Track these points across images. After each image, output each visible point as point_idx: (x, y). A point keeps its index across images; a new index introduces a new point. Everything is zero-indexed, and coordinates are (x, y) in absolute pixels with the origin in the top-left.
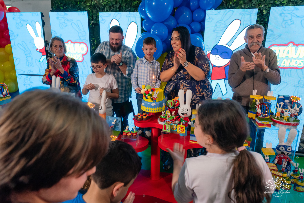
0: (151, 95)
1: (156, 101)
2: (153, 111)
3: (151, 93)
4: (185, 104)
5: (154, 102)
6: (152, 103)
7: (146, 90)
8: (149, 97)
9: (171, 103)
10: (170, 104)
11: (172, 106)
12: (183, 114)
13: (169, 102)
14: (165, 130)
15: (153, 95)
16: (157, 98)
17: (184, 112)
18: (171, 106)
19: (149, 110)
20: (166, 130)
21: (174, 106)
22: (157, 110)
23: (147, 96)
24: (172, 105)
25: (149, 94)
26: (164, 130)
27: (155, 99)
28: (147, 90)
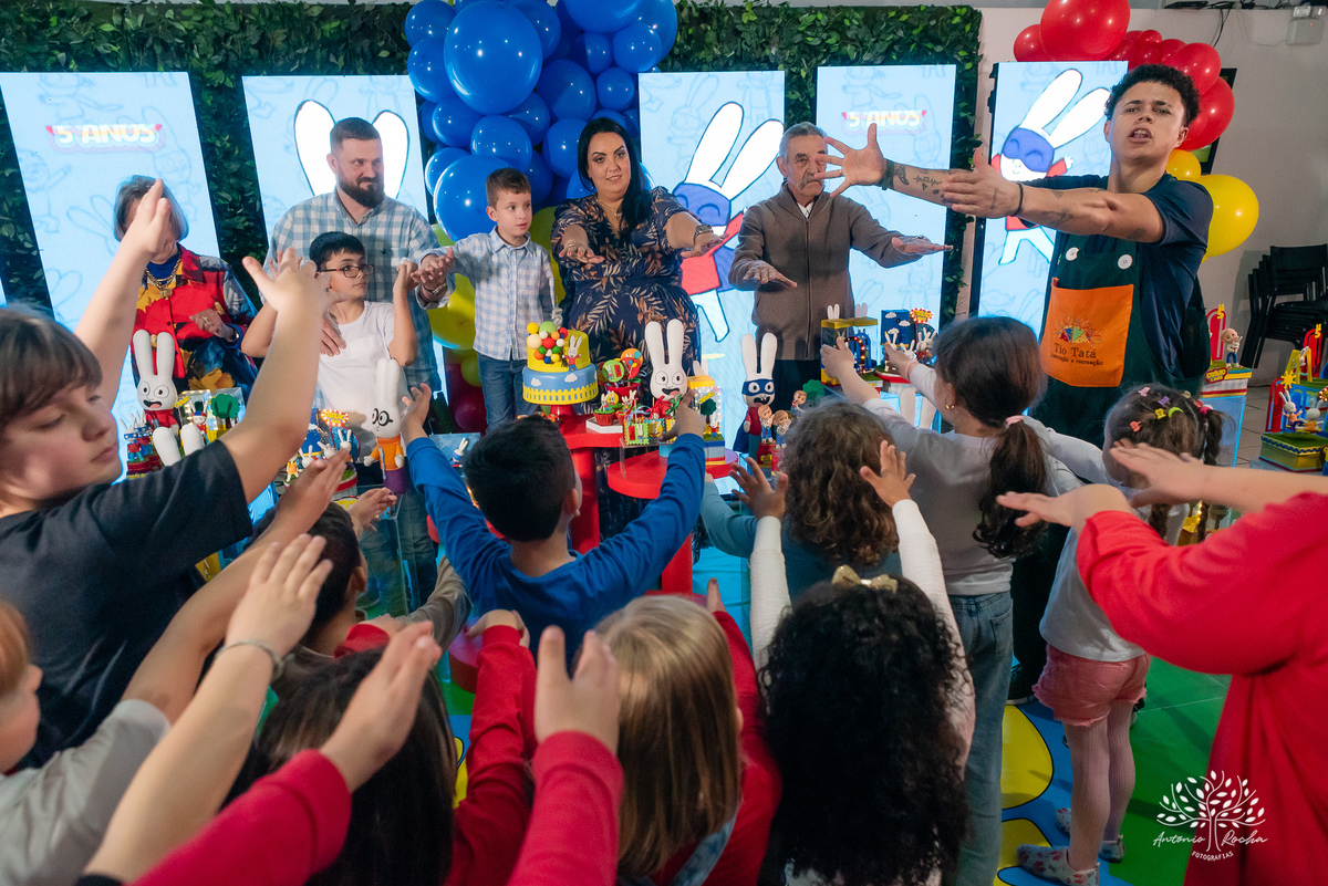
0: (561, 351)
1: (575, 369)
2: (573, 397)
3: (560, 343)
4: (667, 362)
5: (570, 371)
6: (565, 374)
7: (543, 335)
8: (555, 357)
9: (617, 368)
10: (614, 373)
11: (620, 378)
12: (667, 391)
13: (609, 366)
14: (634, 442)
15: (566, 348)
16: (578, 356)
17: (670, 385)
18: (615, 379)
19: (560, 398)
20: (637, 441)
21: (626, 377)
22: (584, 395)
23: (549, 353)
24: (618, 373)
25: (555, 349)
26: (631, 442)
27: (573, 359)
28: (549, 336)
